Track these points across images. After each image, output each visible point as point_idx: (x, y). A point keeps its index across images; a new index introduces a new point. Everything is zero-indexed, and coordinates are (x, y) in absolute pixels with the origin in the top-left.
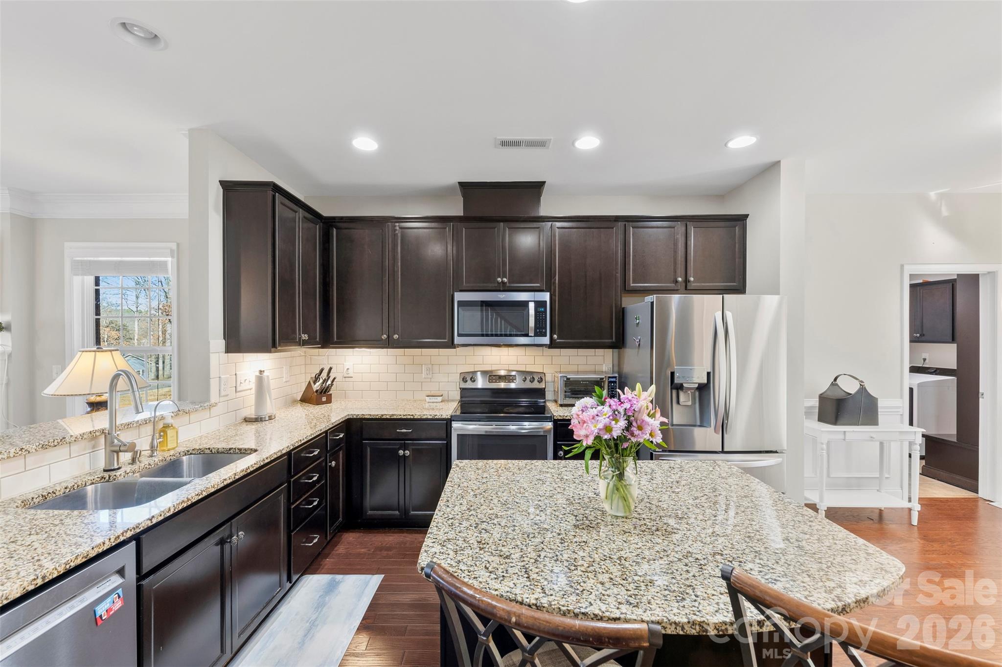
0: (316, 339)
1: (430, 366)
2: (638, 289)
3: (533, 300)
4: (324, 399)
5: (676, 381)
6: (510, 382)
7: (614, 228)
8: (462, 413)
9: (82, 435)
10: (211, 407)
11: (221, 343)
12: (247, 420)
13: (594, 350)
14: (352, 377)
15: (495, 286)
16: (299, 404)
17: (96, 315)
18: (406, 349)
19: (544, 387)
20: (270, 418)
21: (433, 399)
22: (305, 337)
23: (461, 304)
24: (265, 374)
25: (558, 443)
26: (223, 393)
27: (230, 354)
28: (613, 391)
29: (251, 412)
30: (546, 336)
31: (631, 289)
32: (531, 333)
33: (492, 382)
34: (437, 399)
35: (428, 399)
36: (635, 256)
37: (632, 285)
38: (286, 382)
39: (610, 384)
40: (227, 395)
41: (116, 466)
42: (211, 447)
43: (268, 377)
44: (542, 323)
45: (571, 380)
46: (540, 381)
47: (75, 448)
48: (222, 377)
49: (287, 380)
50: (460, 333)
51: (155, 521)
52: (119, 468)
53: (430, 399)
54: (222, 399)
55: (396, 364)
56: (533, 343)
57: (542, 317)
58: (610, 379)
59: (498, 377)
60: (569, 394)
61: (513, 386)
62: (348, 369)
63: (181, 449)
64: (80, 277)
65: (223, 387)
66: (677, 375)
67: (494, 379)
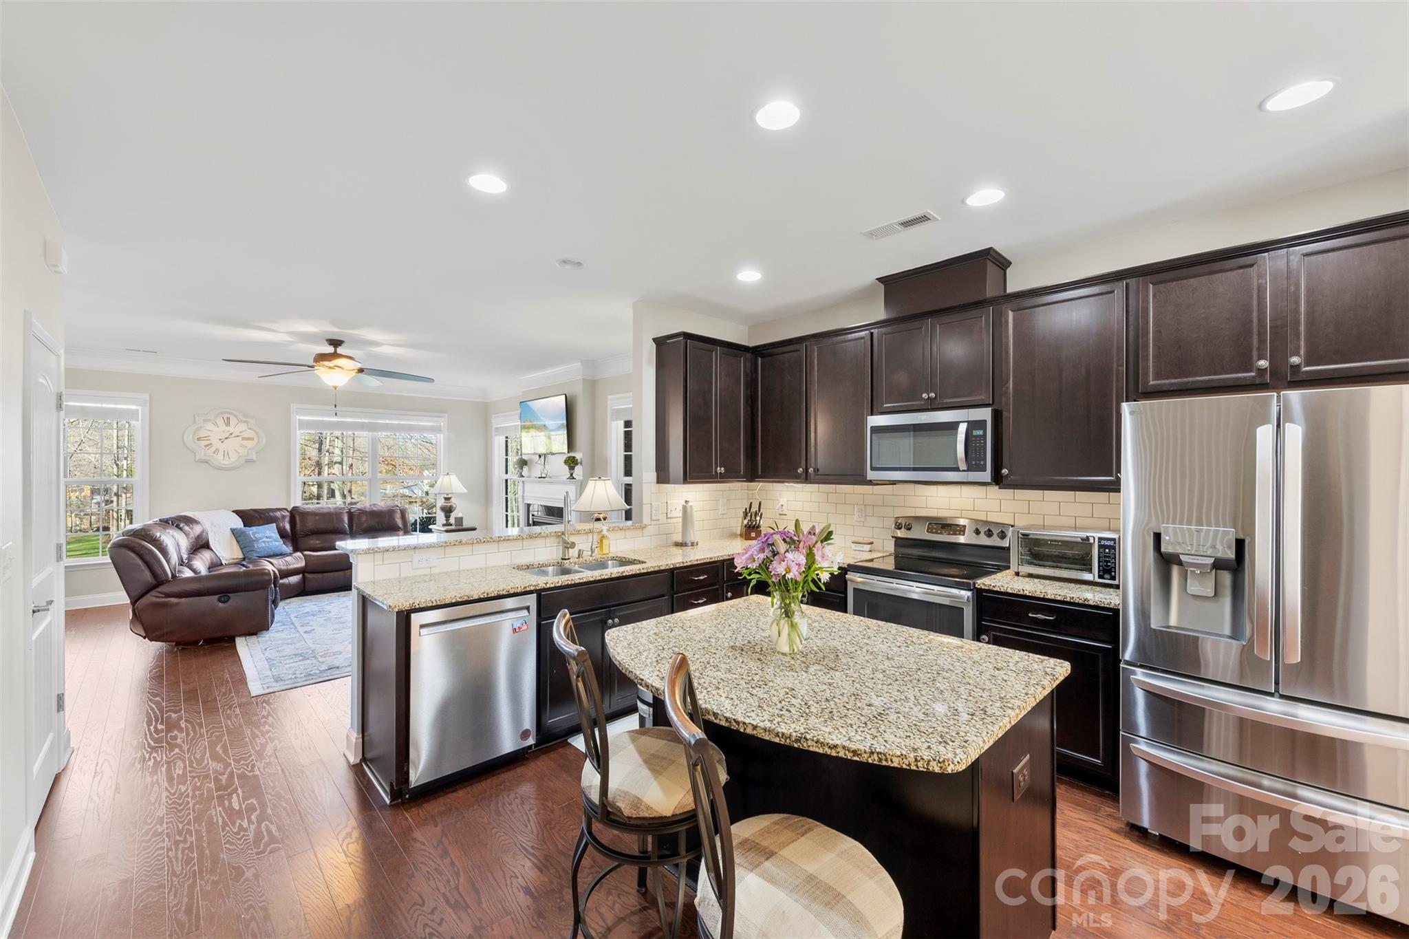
0: (741, 471)
1: (862, 507)
2: (1165, 389)
3: (967, 420)
4: (753, 535)
5: (1165, 548)
6: (956, 534)
7: (1116, 291)
8: (895, 569)
9: (551, 533)
10: (643, 528)
11: (654, 475)
12: (678, 544)
13: (1073, 492)
14: (785, 515)
15: (921, 404)
16: (739, 538)
17: (625, 451)
18: (837, 486)
19: (1008, 545)
20: (692, 544)
21: (859, 547)
22: (721, 470)
23: (875, 430)
24: (690, 504)
25: (983, 623)
26: (654, 518)
27: (661, 485)
28: (1109, 562)
29: (679, 539)
30: (985, 471)
31: (1149, 390)
32: (963, 466)
33: (932, 532)
34: (863, 547)
35: (853, 545)
36: (1160, 331)
37: (1152, 383)
38: (722, 514)
39: (1101, 550)
40: (658, 520)
41: (567, 557)
42: (626, 556)
43: (691, 506)
44: (980, 453)
45: (1030, 537)
46: (1003, 535)
47: (548, 540)
48: (653, 503)
49: (725, 512)
50: (873, 466)
51: (548, 586)
52: (569, 559)
53: (855, 546)
54: (653, 523)
55: (828, 502)
56: (966, 481)
57: (980, 443)
58: (1103, 542)
59: (940, 526)
60: (1028, 558)
61: (962, 539)
62: (782, 506)
63: (611, 555)
64: (615, 422)
65: (653, 512)
66: (1165, 538)
67: (934, 529)
